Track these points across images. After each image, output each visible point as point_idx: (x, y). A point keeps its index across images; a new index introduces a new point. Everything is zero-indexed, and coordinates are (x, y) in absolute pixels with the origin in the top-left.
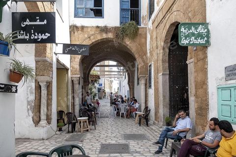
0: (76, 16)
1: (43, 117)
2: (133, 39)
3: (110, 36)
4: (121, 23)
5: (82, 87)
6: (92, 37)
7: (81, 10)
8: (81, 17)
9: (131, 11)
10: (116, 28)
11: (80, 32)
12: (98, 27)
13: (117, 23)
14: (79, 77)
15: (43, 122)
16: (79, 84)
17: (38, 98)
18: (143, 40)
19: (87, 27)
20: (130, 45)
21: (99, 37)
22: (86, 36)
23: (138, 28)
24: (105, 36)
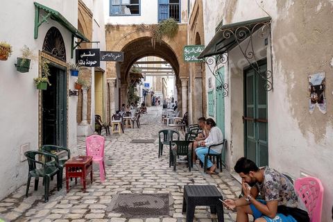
0: (111, 14)
1: (85, 117)
2: (173, 37)
3: (148, 34)
4: (159, 20)
5: (119, 89)
6: (128, 37)
7: (117, 7)
8: (116, 15)
9: (170, 7)
10: (153, 26)
11: (115, 31)
12: (134, 26)
13: (155, 21)
14: (116, 80)
15: (85, 122)
16: (116, 86)
17: (80, 101)
18: (184, 38)
19: (123, 26)
20: (169, 44)
21: (136, 37)
22: (122, 35)
23: (177, 25)
24: (142, 35)
